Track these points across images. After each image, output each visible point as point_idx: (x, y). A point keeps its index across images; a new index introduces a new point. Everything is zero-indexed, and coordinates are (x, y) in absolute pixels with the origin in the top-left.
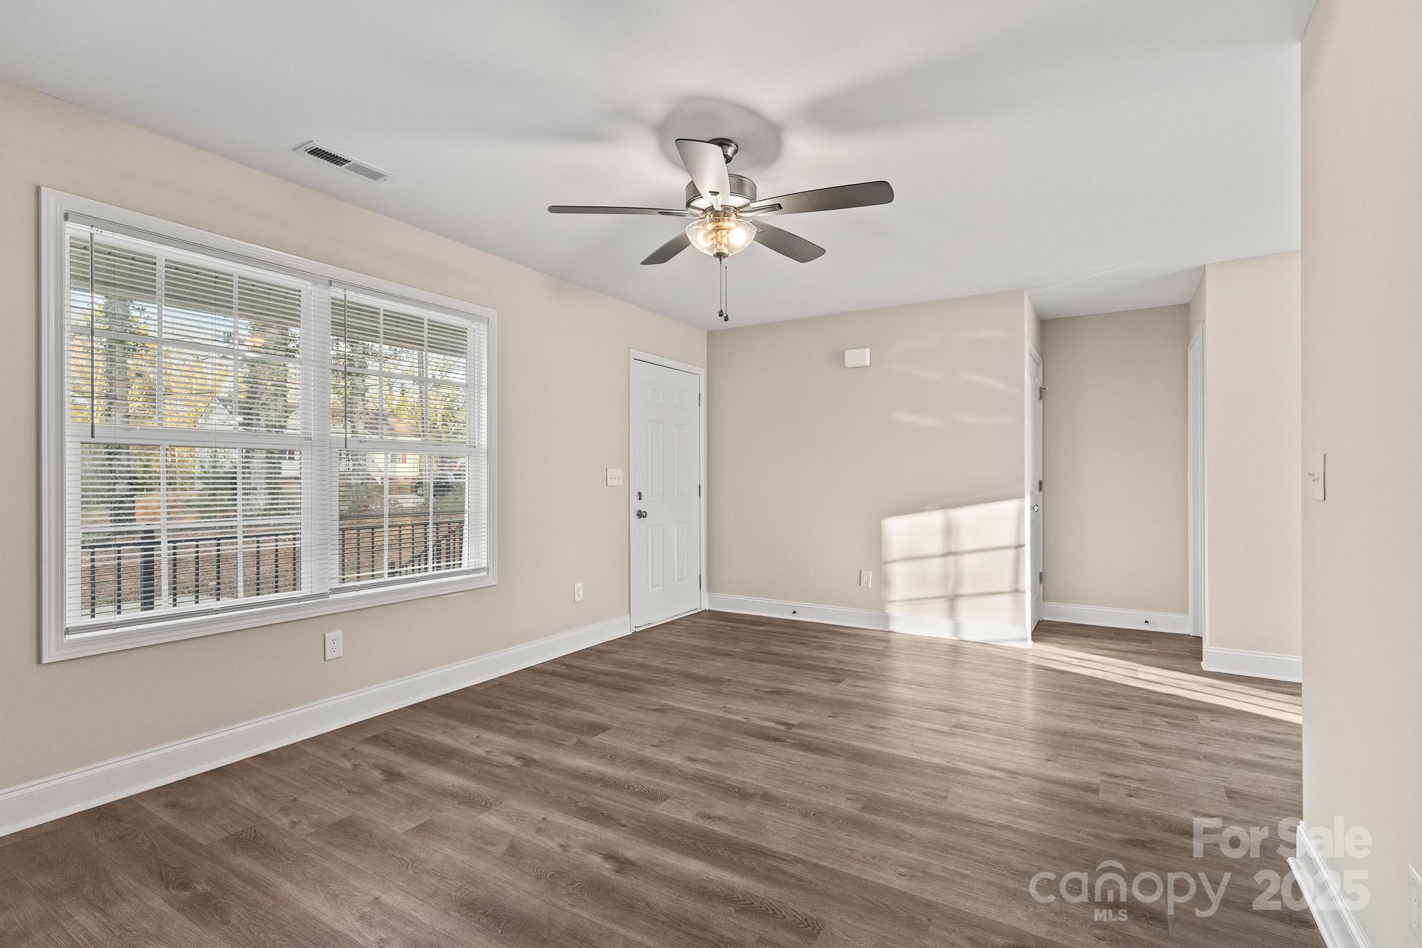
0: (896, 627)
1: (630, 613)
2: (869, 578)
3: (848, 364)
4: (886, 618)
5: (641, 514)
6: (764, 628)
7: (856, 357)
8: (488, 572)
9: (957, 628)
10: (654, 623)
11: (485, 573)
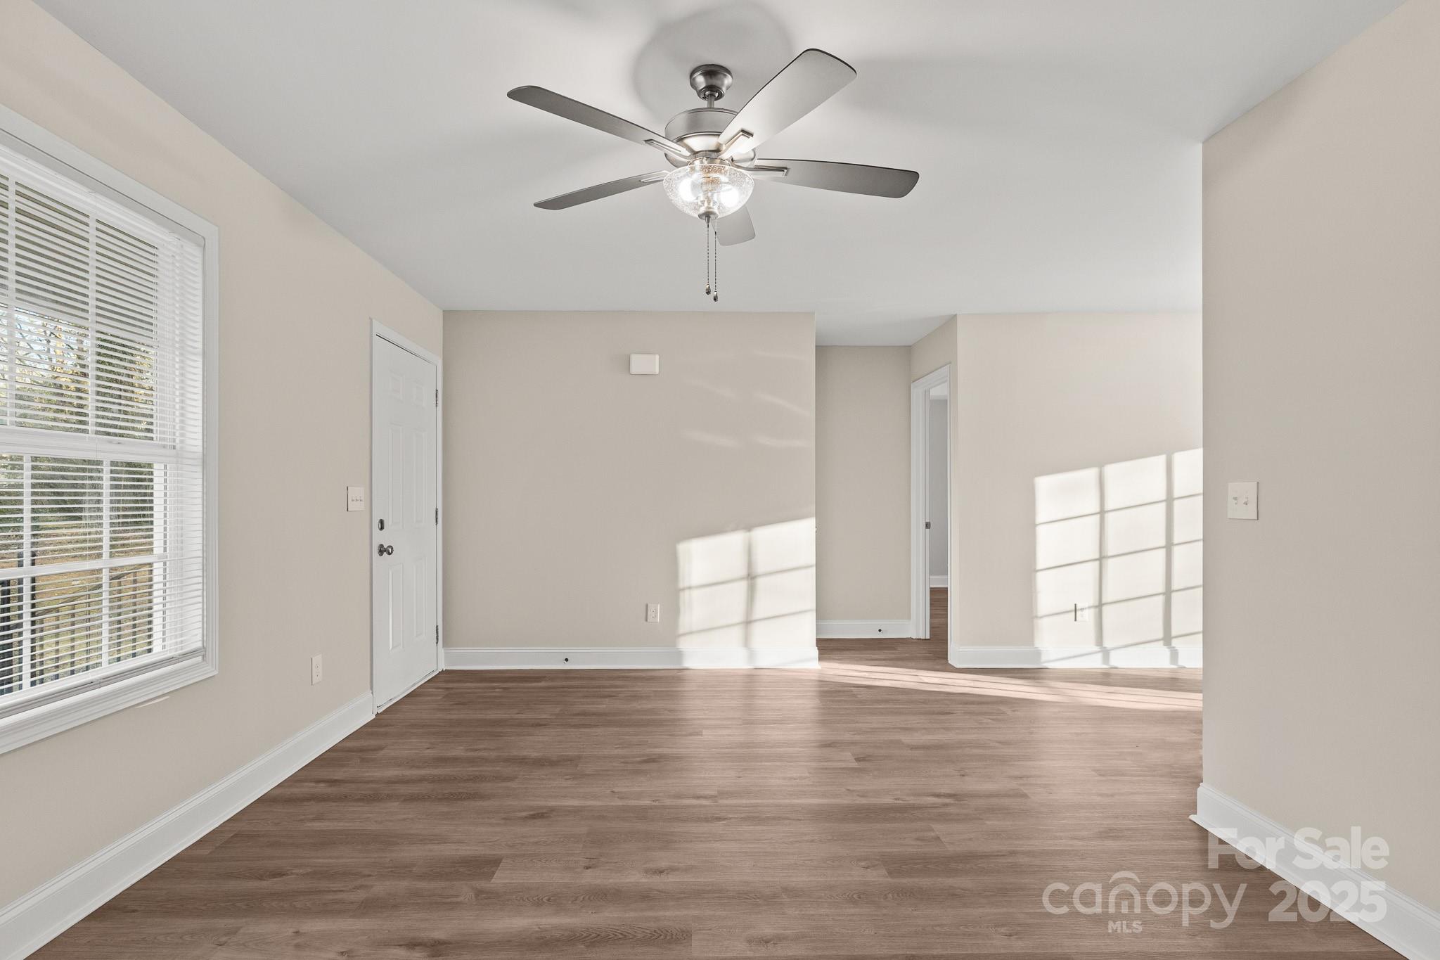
0: (689, 663)
1: (372, 688)
2: (657, 612)
3: (634, 370)
4: (679, 655)
5: (382, 550)
6: (543, 684)
7: (645, 364)
8: (204, 656)
9: (752, 655)
10: (395, 698)
11: (200, 659)
